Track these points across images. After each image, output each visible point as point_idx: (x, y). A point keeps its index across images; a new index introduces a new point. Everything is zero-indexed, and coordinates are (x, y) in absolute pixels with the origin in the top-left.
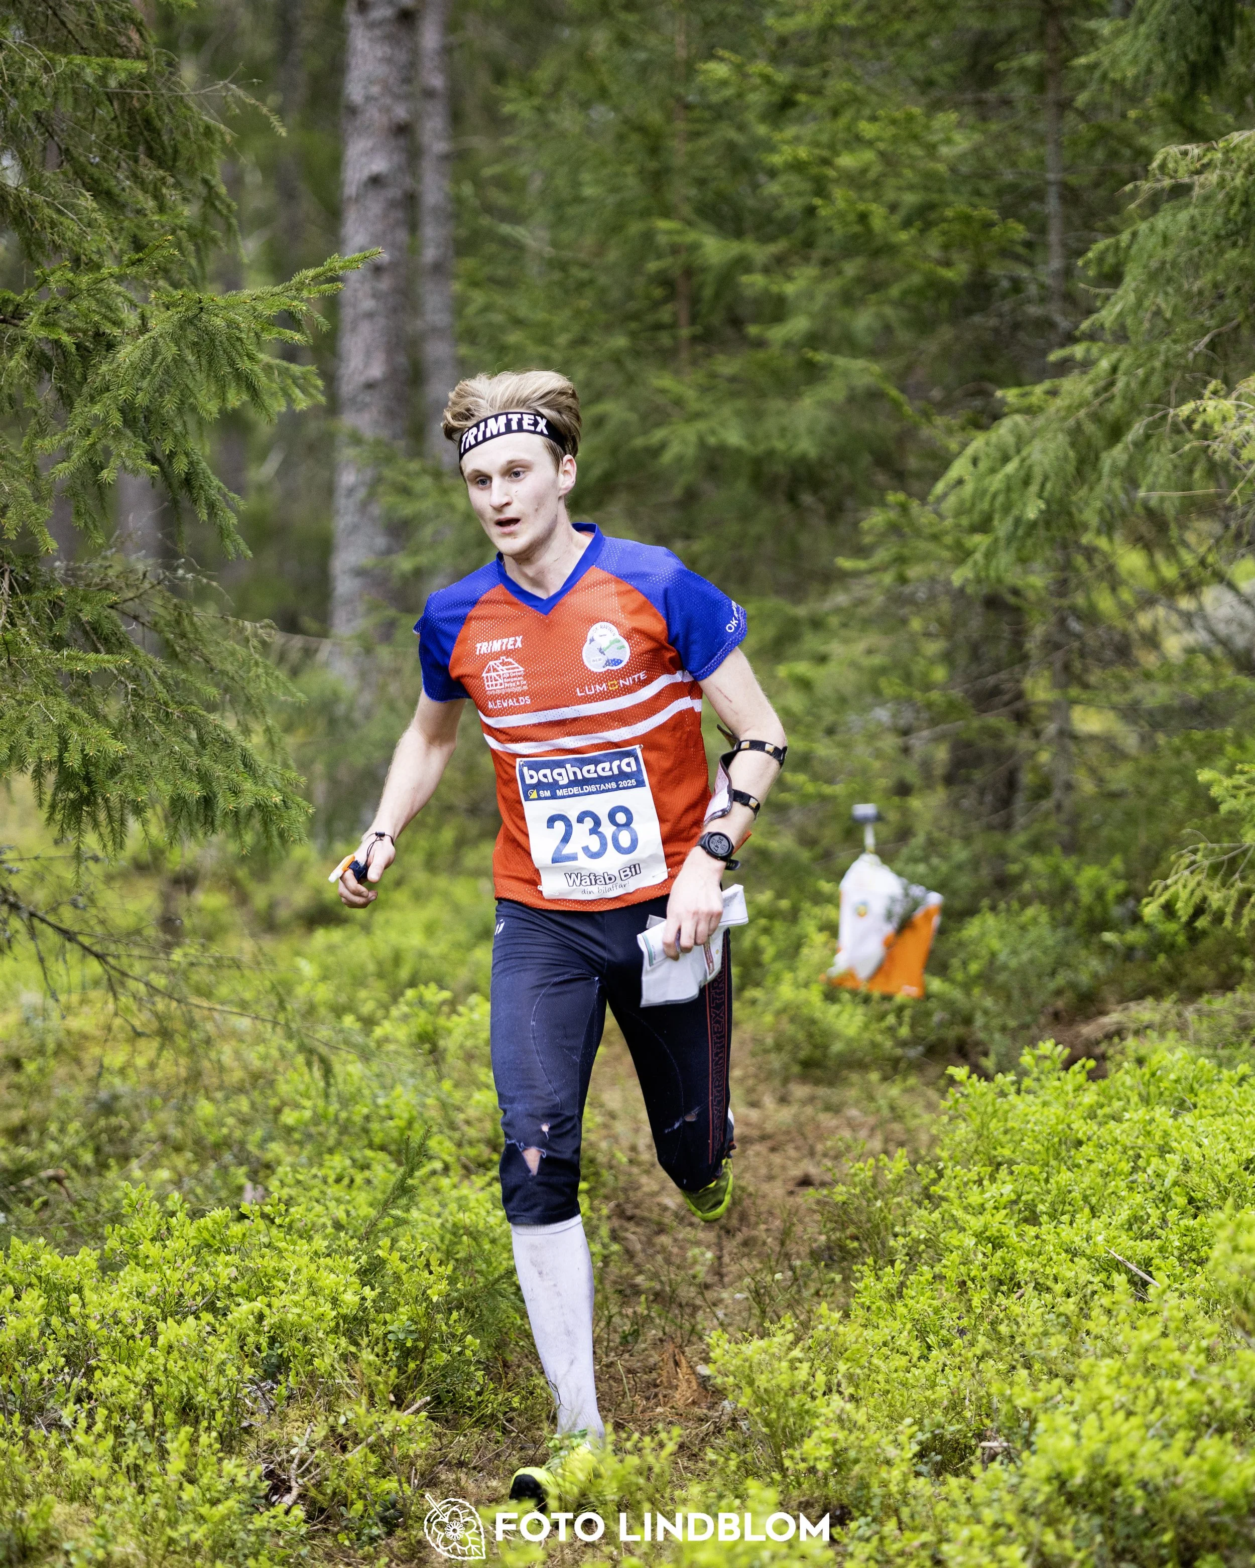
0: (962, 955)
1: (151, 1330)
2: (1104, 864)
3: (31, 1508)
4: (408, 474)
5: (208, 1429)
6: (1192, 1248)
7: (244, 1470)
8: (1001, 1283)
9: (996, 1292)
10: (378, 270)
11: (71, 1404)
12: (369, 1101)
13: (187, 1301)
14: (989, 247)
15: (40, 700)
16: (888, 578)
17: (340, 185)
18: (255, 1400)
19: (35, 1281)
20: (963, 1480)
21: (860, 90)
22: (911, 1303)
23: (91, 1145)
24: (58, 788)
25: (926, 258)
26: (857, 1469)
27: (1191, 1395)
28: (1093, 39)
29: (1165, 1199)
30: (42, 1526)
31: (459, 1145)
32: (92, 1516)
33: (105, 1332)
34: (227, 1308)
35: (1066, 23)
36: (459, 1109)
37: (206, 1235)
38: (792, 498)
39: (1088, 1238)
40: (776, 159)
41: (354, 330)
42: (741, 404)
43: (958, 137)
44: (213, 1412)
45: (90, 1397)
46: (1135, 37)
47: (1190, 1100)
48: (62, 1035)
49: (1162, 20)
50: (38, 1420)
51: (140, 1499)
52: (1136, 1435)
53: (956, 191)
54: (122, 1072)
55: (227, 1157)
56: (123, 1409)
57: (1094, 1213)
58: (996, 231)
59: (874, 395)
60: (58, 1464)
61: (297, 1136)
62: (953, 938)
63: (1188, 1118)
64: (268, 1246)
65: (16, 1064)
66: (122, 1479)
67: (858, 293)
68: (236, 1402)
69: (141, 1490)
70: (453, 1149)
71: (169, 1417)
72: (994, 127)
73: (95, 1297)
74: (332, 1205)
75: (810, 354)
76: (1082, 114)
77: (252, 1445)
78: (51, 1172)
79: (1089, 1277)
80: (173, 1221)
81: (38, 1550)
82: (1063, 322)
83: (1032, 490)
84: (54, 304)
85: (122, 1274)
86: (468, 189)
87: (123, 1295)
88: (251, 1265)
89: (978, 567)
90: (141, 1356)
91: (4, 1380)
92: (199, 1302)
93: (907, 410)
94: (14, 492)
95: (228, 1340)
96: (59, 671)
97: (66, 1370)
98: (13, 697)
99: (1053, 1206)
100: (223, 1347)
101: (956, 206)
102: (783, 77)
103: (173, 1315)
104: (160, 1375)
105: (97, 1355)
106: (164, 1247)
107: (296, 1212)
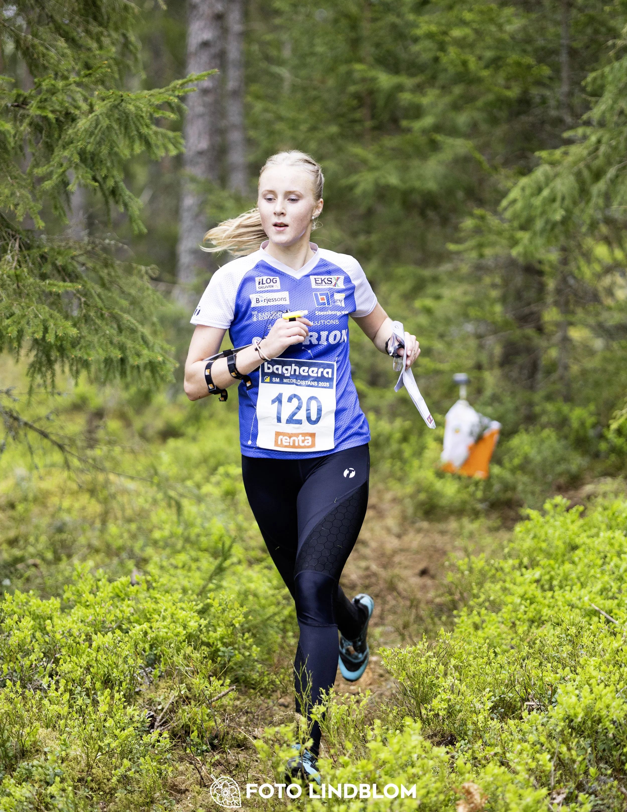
0: (510, 455)
1: (89, 639)
2: (586, 407)
3: (27, 730)
4: (221, 198)
5: (119, 691)
7: (137, 713)
8: (533, 622)
9: (530, 626)
10: (205, 92)
11: (47, 676)
12: (199, 525)
13: (107, 625)
14: (530, 79)
15: (33, 307)
16: (474, 255)
17: (185, 46)
18: (142, 678)
19: (27, 613)
23: (52, 549)
25: (497, 84)
26: (460, 715)
29: (620, 579)
30: (33, 739)
31: (246, 549)
32: (58, 735)
33: (64, 640)
34: (128, 628)
36: (246, 530)
37: (117, 591)
38: (423, 214)
39: (580, 599)
40: (418, 32)
41: (193, 122)
42: (397, 162)
43: (515, 20)
44: (121, 683)
45: (57, 674)
48: (36, 491)
50: (29, 686)
51: (83, 726)
53: (513, 49)
54: (69, 510)
55: (124, 555)
56: (74, 681)
57: (583, 585)
58: (534, 70)
59: (467, 159)
60: (40, 707)
61: (161, 544)
62: (506, 446)
64: (151, 597)
65: (12, 506)
66: (75, 716)
67: (461, 103)
68: (133, 678)
69: (84, 722)
70: (243, 551)
71: (98, 685)
72: (533, 16)
73: (59, 622)
74: (181, 578)
75: (434, 136)
76: (581, 10)
77: (140, 701)
78: (31, 562)
80: (100, 583)
81: (31, 752)
82: (568, 119)
83: (557, 204)
84: (45, 97)
85: (73, 611)
86: (255, 48)
87: (74, 621)
88: (141, 607)
89: (525, 247)
90: (83, 653)
91: (12, 664)
92: (114, 625)
93: (486, 165)
94: (22, 196)
95: (129, 645)
96: (44, 291)
97: (44, 659)
98: (20, 304)
99: (561, 581)
100: (126, 648)
101: (514, 57)
103: (101, 631)
104: (94, 663)
105: (60, 652)
106: (96, 596)
107: (164, 580)
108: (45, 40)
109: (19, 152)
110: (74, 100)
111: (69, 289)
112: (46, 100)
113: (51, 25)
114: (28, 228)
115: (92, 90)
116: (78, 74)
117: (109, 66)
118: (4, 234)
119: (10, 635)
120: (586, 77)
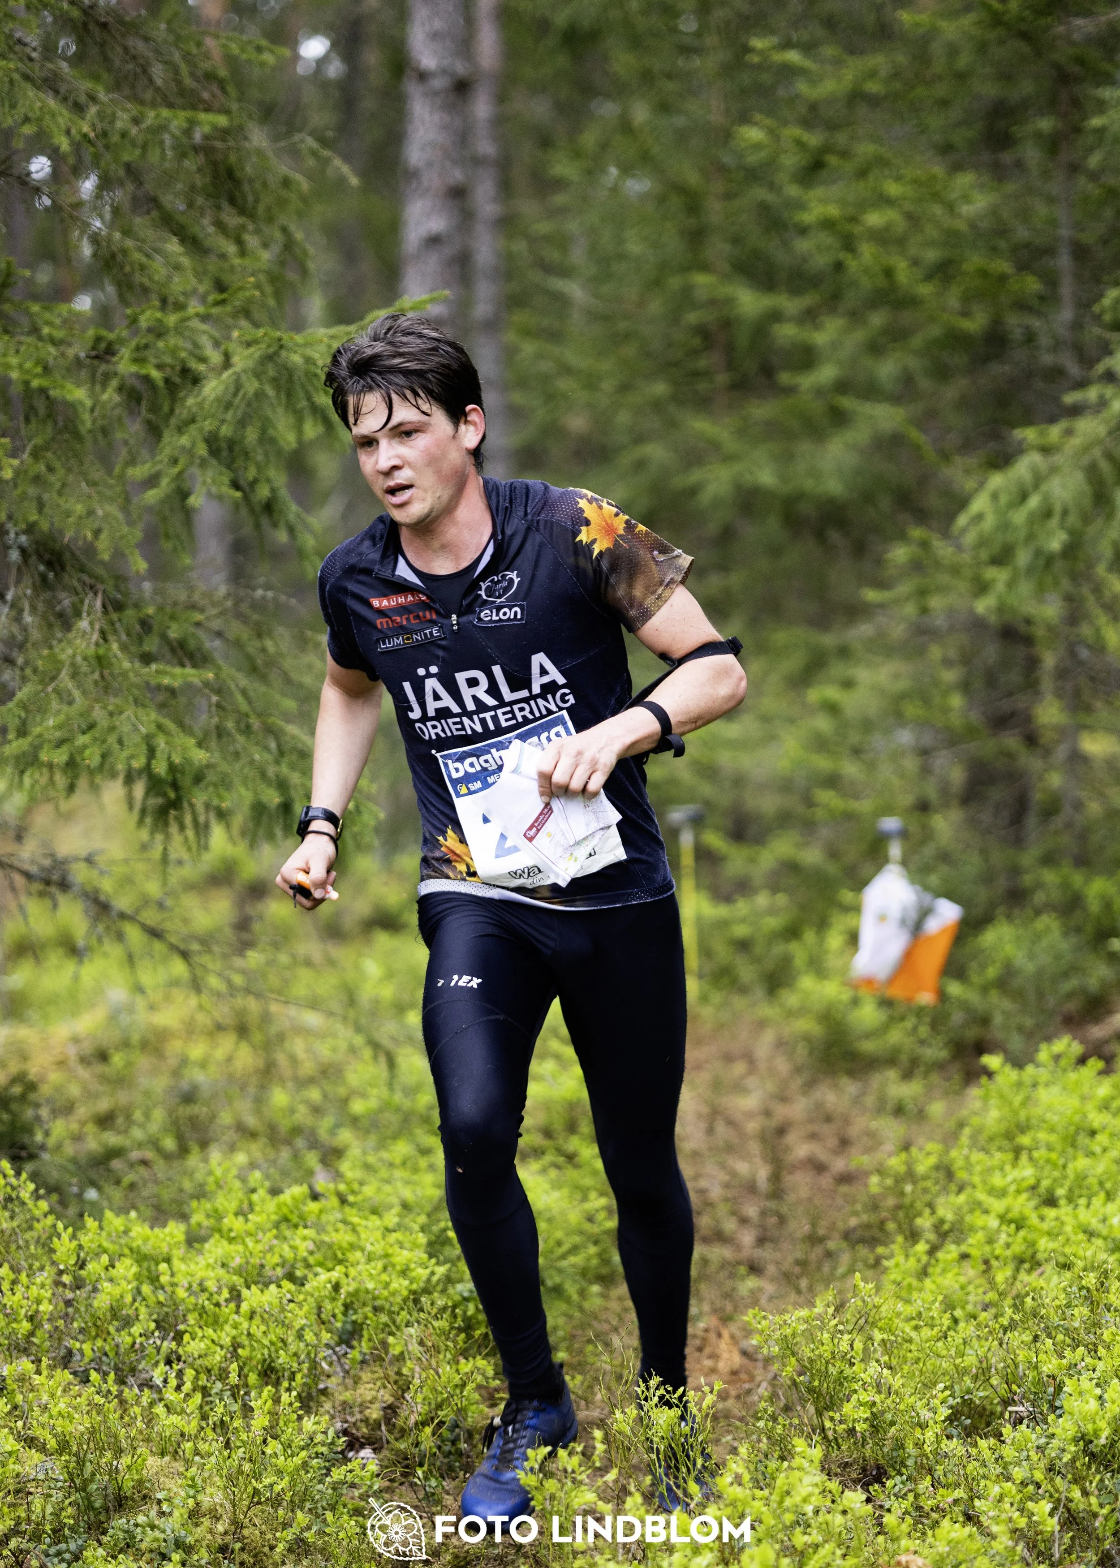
0: (980, 959)
1: (236, 1297)
3: (126, 1460)
5: (289, 1390)
7: (322, 1427)
8: (1022, 1261)
9: (1017, 1270)
11: (162, 1365)
13: (268, 1272)
14: (1005, 298)
15: (129, 712)
16: (909, 609)
17: (399, 243)
18: (331, 1364)
19: (126, 1251)
21: (885, 152)
22: (938, 1279)
23: (173, 1130)
24: (147, 794)
25: (946, 308)
26: (892, 1431)
28: (1101, 106)
30: (136, 1477)
32: (182, 1469)
33: (192, 1300)
34: (305, 1277)
35: (1077, 91)
37: (285, 1210)
39: (1104, 1220)
40: (806, 217)
42: (773, 446)
43: (977, 195)
44: (293, 1373)
45: (179, 1359)
48: (146, 1028)
50: (131, 1380)
51: (226, 1453)
53: (974, 246)
54: (202, 1063)
55: (300, 1141)
56: (209, 1371)
58: (1011, 283)
59: (898, 438)
60: (150, 1421)
61: (365, 1123)
62: (972, 943)
64: (345, 1222)
65: (103, 1055)
66: (211, 1435)
67: (882, 342)
68: (314, 1365)
69: (227, 1445)
71: (253, 1378)
72: (1009, 187)
73: (183, 1267)
74: (399, 1184)
75: (838, 399)
76: (1094, 176)
77: (327, 1406)
78: (137, 1155)
80: (255, 1197)
81: (133, 1499)
82: (1074, 370)
83: (1054, 522)
84: (144, 341)
85: (207, 1246)
86: (520, 246)
87: (208, 1265)
88: (327, 1239)
89: (1000, 598)
90: (226, 1322)
91: (99, 1343)
92: (279, 1271)
93: (929, 452)
94: (107, 516)
95: (306, 1308)
96: (147, 684)
97: (157, 1334)
98: (105, 708)
99: (1071, 1190)
100: (301, 1313)
101: (974, 261)
102: (814, 139)
103: (256, 1283)
104: (244, 1340)
105: (185, 1320)
106: (247, 1220)
107: (368, 1191)
108: (143, 241)
109: (100, 438)
110: (196, 345)
111: (191, 679)
112: (146, 346)
113: (155, 214)
114: (120, 572)
115: (229, 328)
116: (203, 300)
117: (258, 286)
118: (75, 583)
119: (95, 1290)
120: (1101, 296)
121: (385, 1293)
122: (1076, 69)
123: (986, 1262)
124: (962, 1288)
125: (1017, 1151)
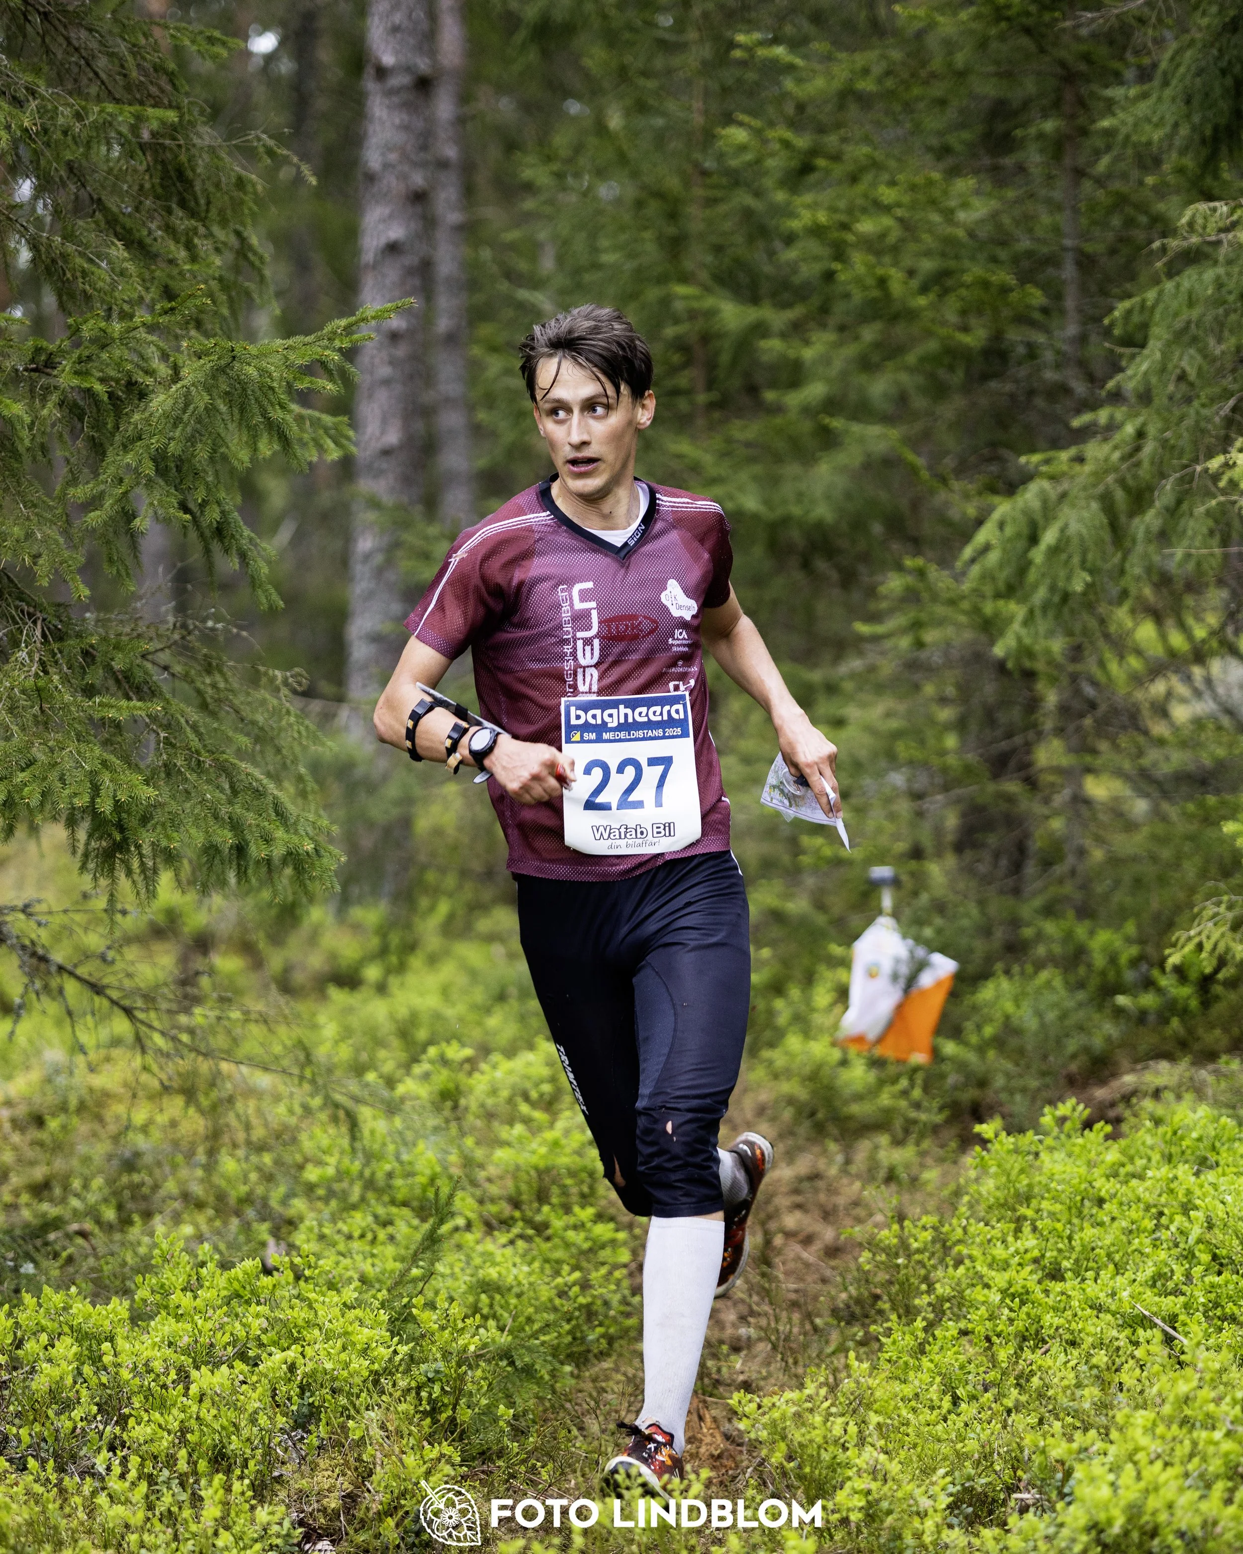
0: (976, 1018)
1: (184, 1378)
2: (1118, 927)
4: (426, 538)
5: (241, 1478)
6: (1217, 1305)
7: (277, 1518)
8: (1026, 1338)
9: (1021, 1347)
10: (394, 337)
11: (104, 1452)
12: (391, 1158)
13: (218, 1352)
14: (1006, 312)
15: (71, 748)
16: (905, 642)
17: (357, 252)
18: (286, 1450)
19: (66, 1329)
20: (997, 1531)
21: (879, 155)
22: (937, 1358)
23: (114, 1202)
24: (91, 836)
25: (944, 323)
26: (889, 1520)
27: (1228, 1446)
29: (1189, 1256)
31: (481, 1202)
33: (137, 1381)
34: (258, 1357)
35: (1084, 91)
36: (481, 1166)
37: (236, 1285)
38: (806, 565)
39: (1113, 1294)
40: (795, 225)
41: (370, 396)
42: (757, 469)
43: (976, 202)
44: (246, 1460)
45: (123, 1445)
46: (1160, 99)
47: (1213, 1158)
48: (84, 1092)
49: (1187, 81)
50: (71, 1468)
51: (174, 1545)
52: (1174, 1485)
53: (973, 258)
54: (145, 1129)
55: (250, 1213)
56: (155, 1458)
57: (1119, 1270)
58: (1014, 296)
59: (889, 462)
60: (92, 1511)
61: (321, 1192)
62: (968, 1000)
63: (1210, 1176)
64: (300, 1298)
65: (39, 1121)
66: (158, 1526)
67: (875, 358)
68: (268, 1451)
69: (176, 1538)
70: (475, 1205)
71: (203, 1465)
72: (1011, 194)
73: (127, 1346)
74: (359, 1258)
75: (827, 420)
76: (1102, 182)
77: (282, 1494)
78: (75, 1227)
79: (1114, 1333)
80: (204, 1271)
82: (1080, 388)
84: (86, 353)
85: (153, 1324)
86: (486, 254)
87: (154, 1344)
88: (281, 1316)
89: (1018, 637)
90: (174, 1405)
91: (37, 1427)
92: (231, 1351)
93: (925, 474)
94: (46, 540)
96: (91, 718)
97: (99, 1418)
98: (45, 744)
99: (1076, 1262)
100: (255, 1396)
101: (974, 271)
102: (802, 142)
103: (207, 1363)
104: (193, 1423)
105: (129, 1404)
106: (195, 1298)
107: (326, 1264)
108: (86, 246)
109: (39, 456)
110: (143, 358)
111: (137, 713)
112: (89, 359)
113: (99, 216)
114: (60, 600)
115: (177, 339)
116: (150, 309)
117: (210, 294)
118: (13, 611)
119: (33, 1371)
120: (1111, 309)
121: (345, 1373)
122: (1083, 67)
123: (988, 1339)
124: (962, 1367)
125: (1019, 1221)
